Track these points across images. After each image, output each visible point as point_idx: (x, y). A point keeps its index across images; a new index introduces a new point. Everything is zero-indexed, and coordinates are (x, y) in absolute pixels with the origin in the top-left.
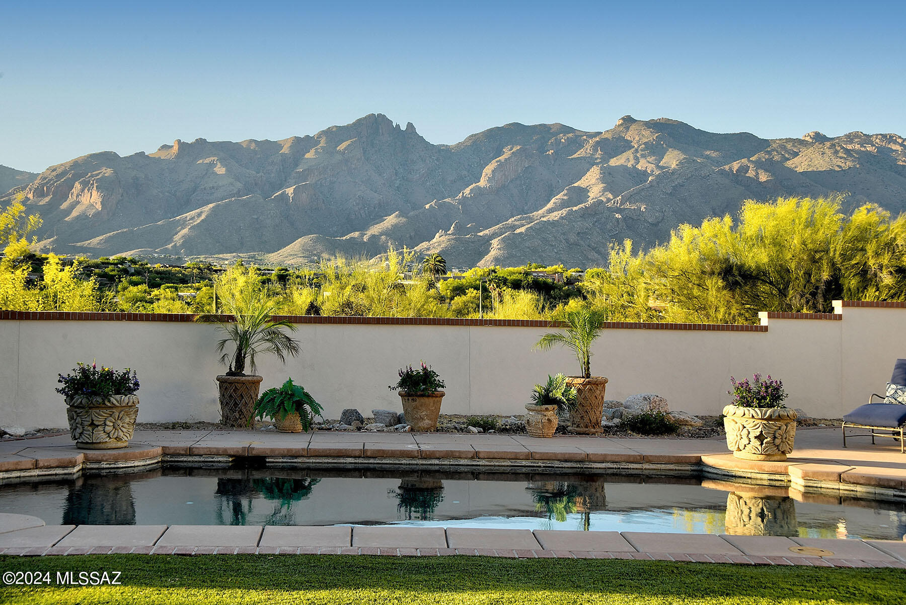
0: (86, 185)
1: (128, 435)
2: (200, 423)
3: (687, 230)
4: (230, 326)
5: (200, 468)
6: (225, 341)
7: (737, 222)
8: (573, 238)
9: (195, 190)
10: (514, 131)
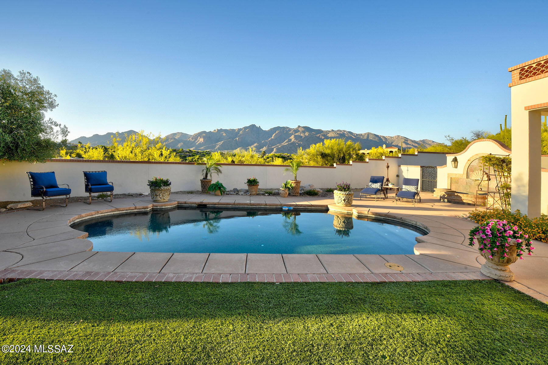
0: (201, 137)
1: (167, 198)
2: (198, 191)
3: (314, 146)
4: (204, 166)
5: (188, 208)
6: (203, 170)
7: (323, 144)
8: (289, 148)
9: (220, 138)
10: (278, 128)
